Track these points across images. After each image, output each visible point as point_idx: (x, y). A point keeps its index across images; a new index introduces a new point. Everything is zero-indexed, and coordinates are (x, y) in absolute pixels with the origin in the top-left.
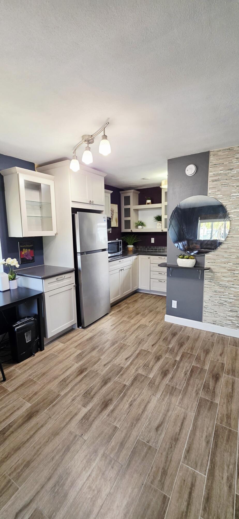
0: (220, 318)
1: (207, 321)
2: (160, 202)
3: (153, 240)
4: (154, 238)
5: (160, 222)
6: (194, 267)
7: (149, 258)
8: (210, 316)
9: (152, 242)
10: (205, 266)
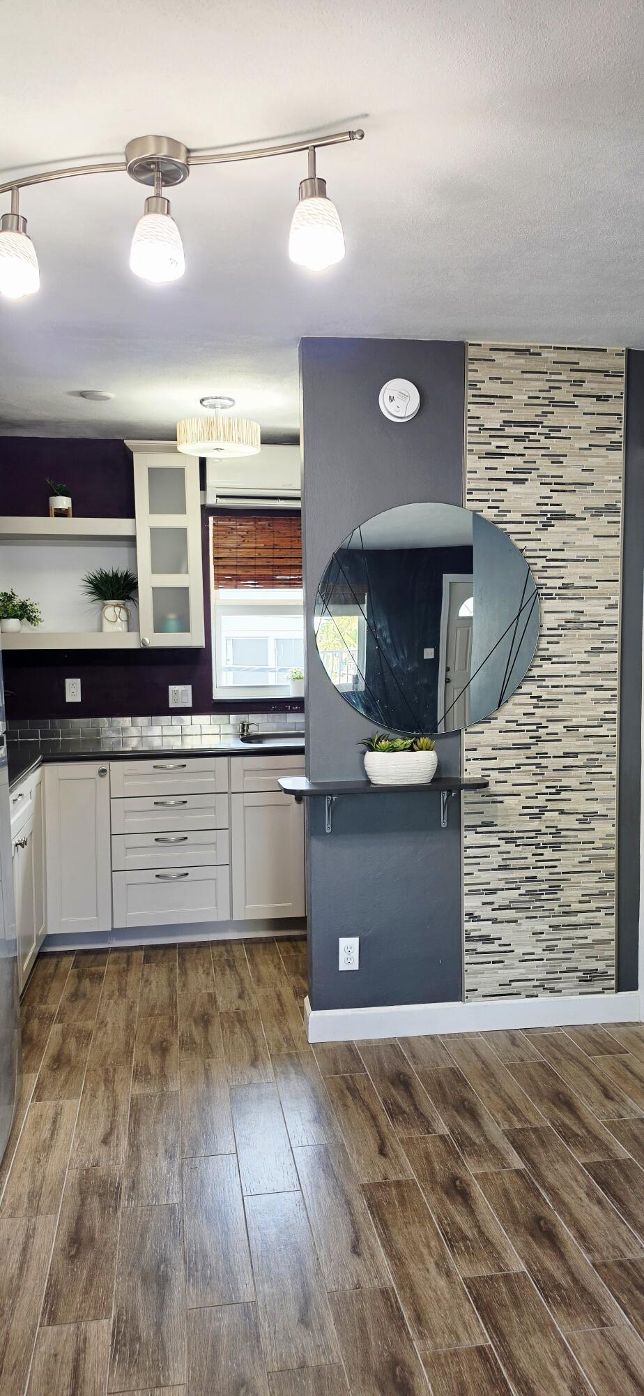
0: (524, 968)
1: (482, 991)
2: (128, 511)
3: (73, 690)
4: (78, 681)
5: (117, 605)
6: (433, 780)
7: (103, 772)
8: (487, 969)
9: (69, 699)
10: (465, 776)
